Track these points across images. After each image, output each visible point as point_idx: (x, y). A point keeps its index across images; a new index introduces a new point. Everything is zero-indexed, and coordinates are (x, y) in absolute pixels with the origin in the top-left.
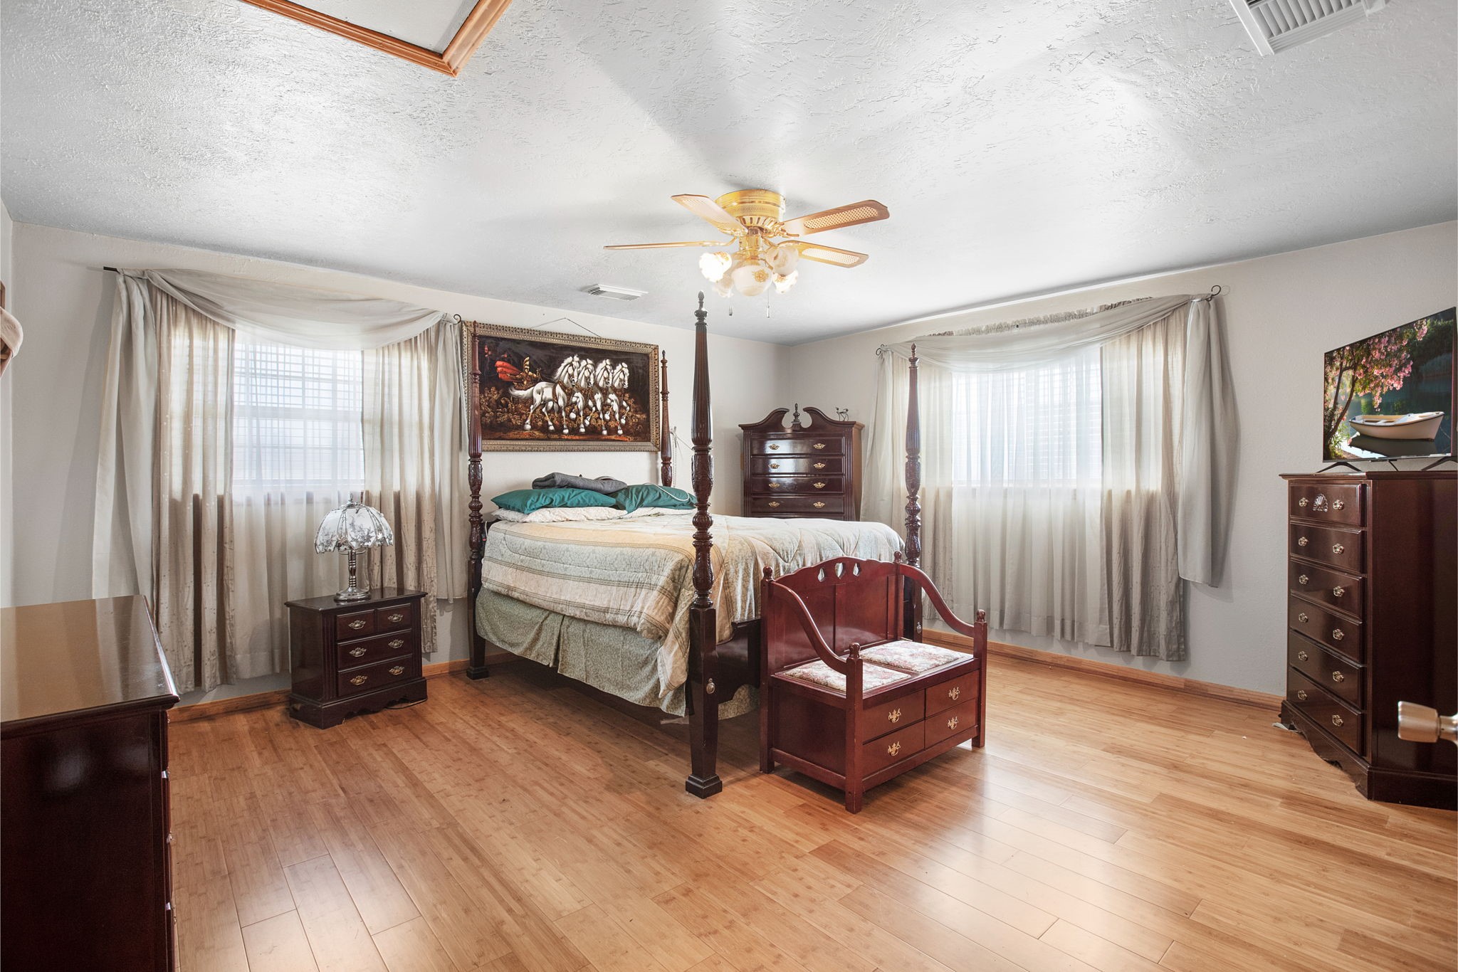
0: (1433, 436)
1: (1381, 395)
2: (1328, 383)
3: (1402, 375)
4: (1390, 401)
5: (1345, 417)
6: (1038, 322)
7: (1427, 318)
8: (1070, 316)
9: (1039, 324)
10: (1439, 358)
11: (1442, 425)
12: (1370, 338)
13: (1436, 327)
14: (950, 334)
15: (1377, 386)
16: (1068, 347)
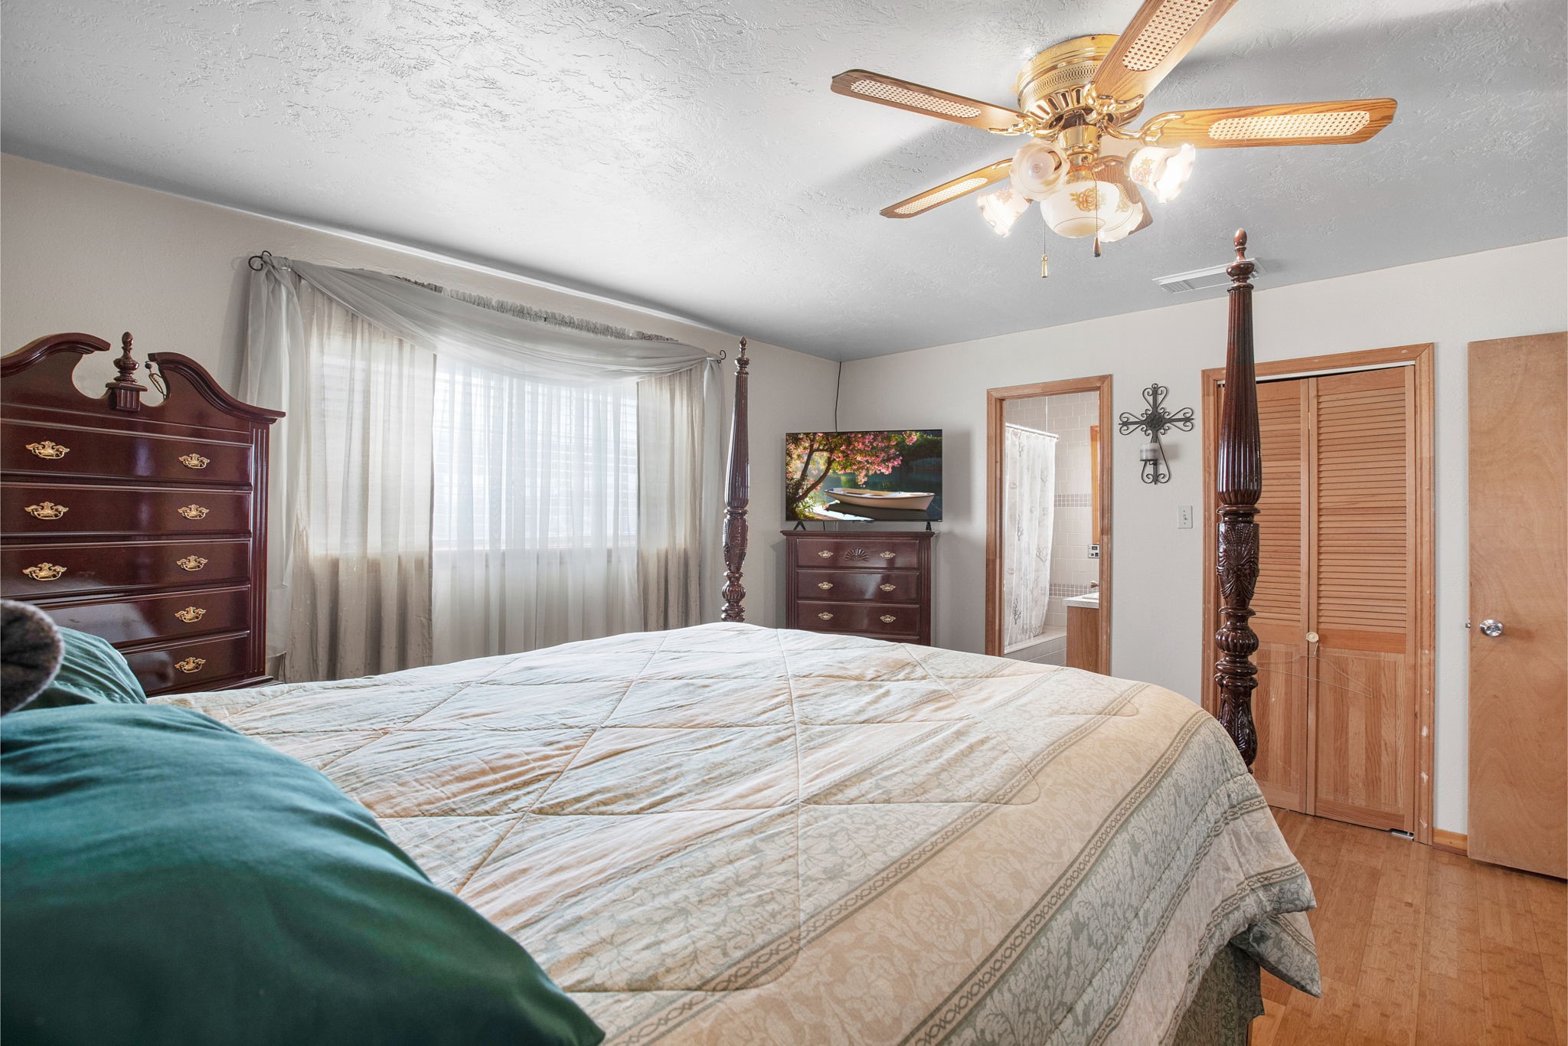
0: (925, 508)
1: (866, 475)
2: (792, 458)
3: (890, 465)
4: (877, 481)
5: (818, 488)
6: (570, 324)
7: (917, 431)
8: (606, 331)
9: (572, 327)
10: (929, 459)
11: (933, 501)
12: (851, 433)
13: (926, 439)
14: (437, 289)
15: (862, 468)
16: (620, 371)
